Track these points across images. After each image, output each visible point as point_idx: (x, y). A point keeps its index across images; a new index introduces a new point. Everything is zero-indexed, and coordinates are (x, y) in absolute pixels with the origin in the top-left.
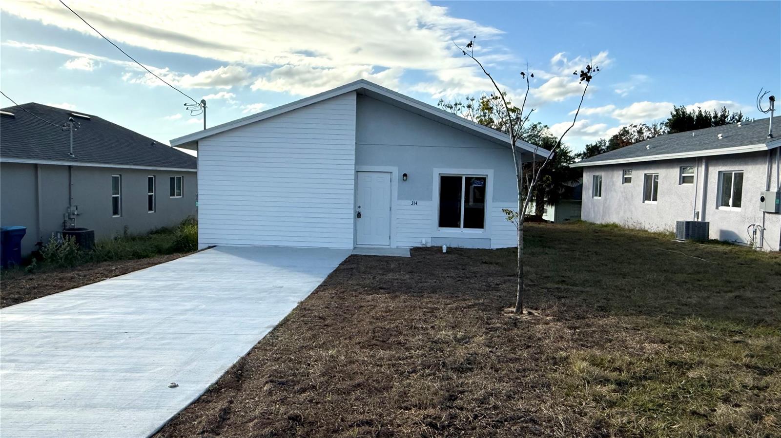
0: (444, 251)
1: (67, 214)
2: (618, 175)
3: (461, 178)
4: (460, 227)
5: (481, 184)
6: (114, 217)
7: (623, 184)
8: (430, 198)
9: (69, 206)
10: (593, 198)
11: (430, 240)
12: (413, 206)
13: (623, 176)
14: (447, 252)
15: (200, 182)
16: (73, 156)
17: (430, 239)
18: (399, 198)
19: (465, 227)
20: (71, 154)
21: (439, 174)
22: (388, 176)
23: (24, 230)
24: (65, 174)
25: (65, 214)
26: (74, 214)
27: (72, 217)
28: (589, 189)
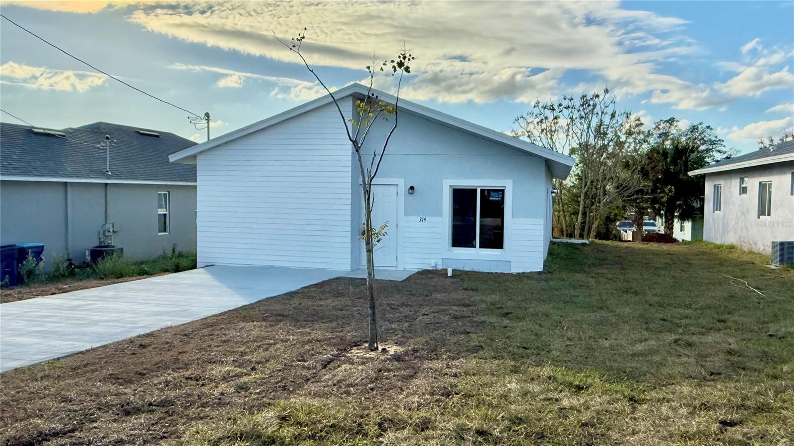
0: (450, 274)
1: (102, 232)
2: (735, 183)
3: (475, 190)
4: (475, 247)
5: (499, 197)
6: (159, 234)
7: (740, 195)
8: (439, 213)
9: (104, 223)
10: (714, 212)
11: (440, 262)
12: (421, 223)
13: (740, 185)
14: (453, 276)
15: (198, 199)
16: (110, 173)
17: (441, 260)
18: (406, 213)
19: (481, 247)
20: (107, 171)
21: (450, 186)
22: (394, 189)
23: (42, 247)
24: (101, 192)
25: (99, 232)
26: (109, 231)
27: (107, 234)
28: (710, 201)
